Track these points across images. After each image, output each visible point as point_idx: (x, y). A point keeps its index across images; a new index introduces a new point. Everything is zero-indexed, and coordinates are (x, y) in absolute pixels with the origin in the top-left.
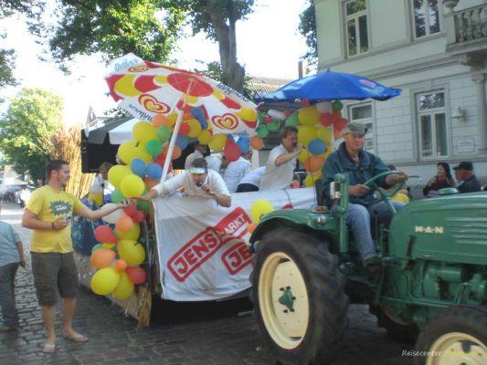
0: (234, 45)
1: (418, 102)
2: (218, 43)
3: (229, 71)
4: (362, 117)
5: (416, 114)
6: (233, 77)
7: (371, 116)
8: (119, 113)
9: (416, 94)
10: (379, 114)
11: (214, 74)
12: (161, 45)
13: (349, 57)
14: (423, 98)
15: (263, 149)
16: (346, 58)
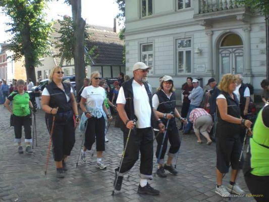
0: (80, 8)
1: (177, 43)
2: (71, 5)
3: (76, 22)
4: (147, 50)
5: (176, 50)
6: (79, 26)
7: (152, 50)
8: (12, 42)
9: (176, 40)
10: (157, 50)
11: (68, 23)
12: (38, 5)
13: (142, 18)
14: (180, 42)
15: (94, 66)
16: (140, 18)
